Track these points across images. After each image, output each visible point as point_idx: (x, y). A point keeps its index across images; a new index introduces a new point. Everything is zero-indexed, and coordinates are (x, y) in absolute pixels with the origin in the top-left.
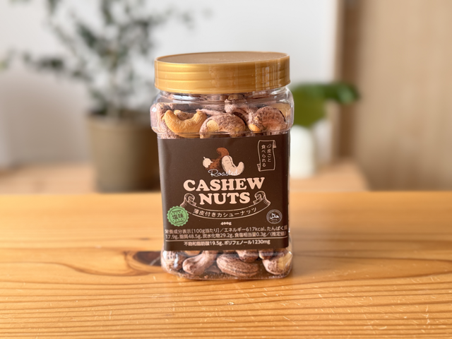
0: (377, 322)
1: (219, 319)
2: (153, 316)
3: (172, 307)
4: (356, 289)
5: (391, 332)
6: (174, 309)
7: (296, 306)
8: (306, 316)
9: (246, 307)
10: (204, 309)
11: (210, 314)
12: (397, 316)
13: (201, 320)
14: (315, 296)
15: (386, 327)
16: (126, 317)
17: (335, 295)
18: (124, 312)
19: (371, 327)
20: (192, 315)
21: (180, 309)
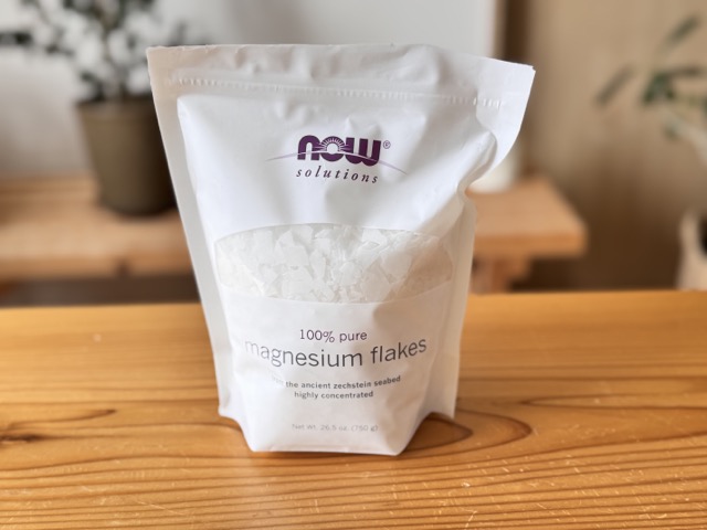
0: (654, 507)
1: (456, 510)
2: (371, 506)
3: (392, 492)
4: (620, 458)
5: (673, 522)
6: (395, 496)
7: (549, 488)
8: (566, 502)
9: (487, 490)
10: (433, 494)
11: (444, 503)
12: (677, 497)
13: (434, 512)
14: (569, 471)
15: (665, 516)
16: (338, 509)
17: (596, 469)
18: (332, 501)
19: (648, 516)
20: (422, 503)
21: (403, 496)
